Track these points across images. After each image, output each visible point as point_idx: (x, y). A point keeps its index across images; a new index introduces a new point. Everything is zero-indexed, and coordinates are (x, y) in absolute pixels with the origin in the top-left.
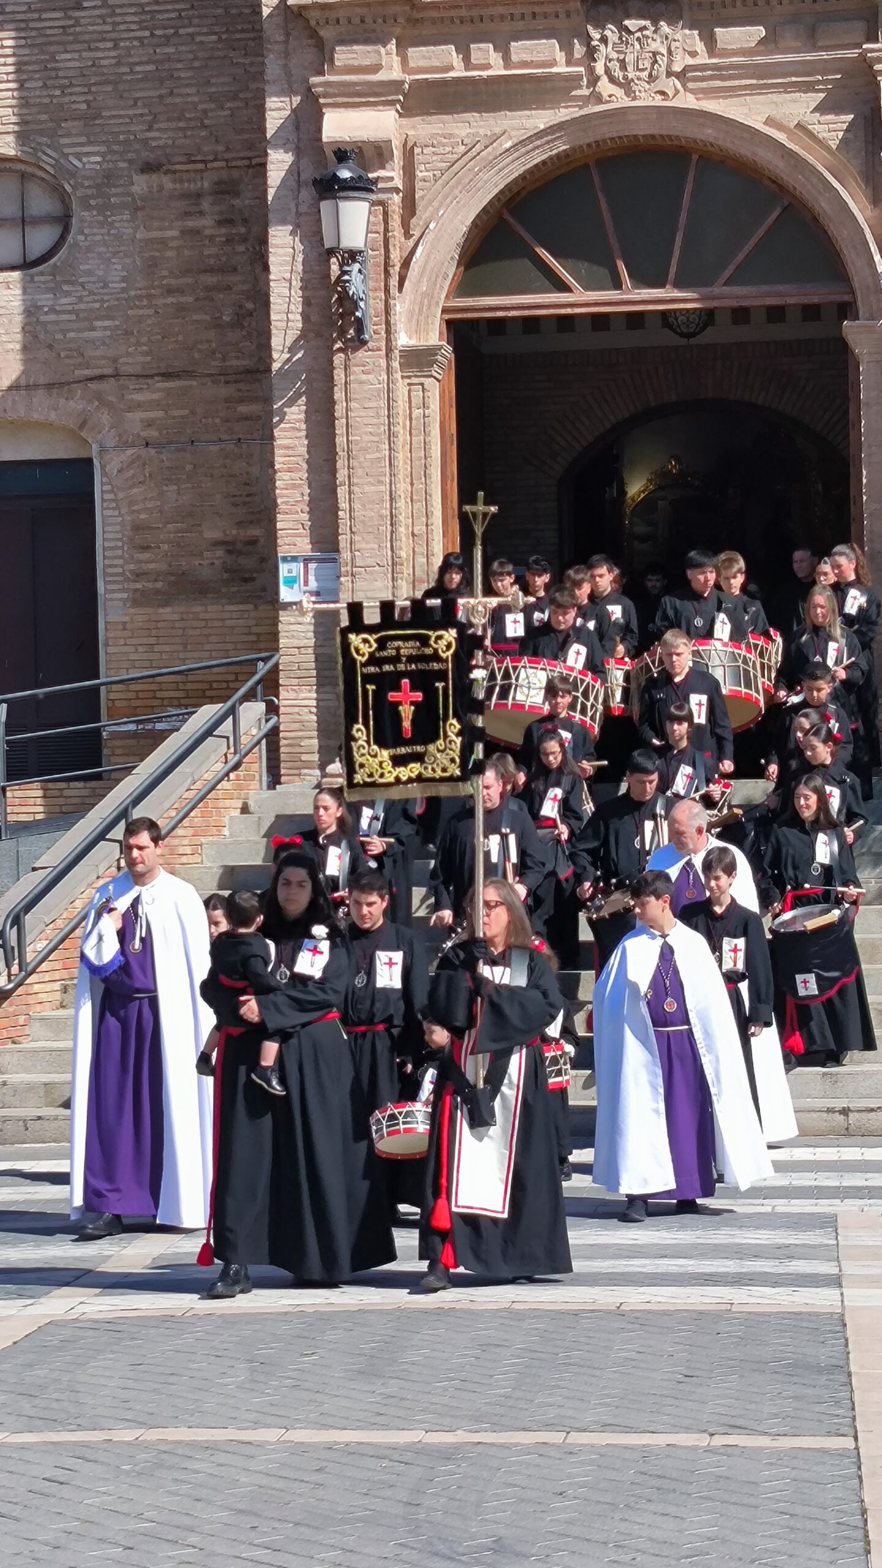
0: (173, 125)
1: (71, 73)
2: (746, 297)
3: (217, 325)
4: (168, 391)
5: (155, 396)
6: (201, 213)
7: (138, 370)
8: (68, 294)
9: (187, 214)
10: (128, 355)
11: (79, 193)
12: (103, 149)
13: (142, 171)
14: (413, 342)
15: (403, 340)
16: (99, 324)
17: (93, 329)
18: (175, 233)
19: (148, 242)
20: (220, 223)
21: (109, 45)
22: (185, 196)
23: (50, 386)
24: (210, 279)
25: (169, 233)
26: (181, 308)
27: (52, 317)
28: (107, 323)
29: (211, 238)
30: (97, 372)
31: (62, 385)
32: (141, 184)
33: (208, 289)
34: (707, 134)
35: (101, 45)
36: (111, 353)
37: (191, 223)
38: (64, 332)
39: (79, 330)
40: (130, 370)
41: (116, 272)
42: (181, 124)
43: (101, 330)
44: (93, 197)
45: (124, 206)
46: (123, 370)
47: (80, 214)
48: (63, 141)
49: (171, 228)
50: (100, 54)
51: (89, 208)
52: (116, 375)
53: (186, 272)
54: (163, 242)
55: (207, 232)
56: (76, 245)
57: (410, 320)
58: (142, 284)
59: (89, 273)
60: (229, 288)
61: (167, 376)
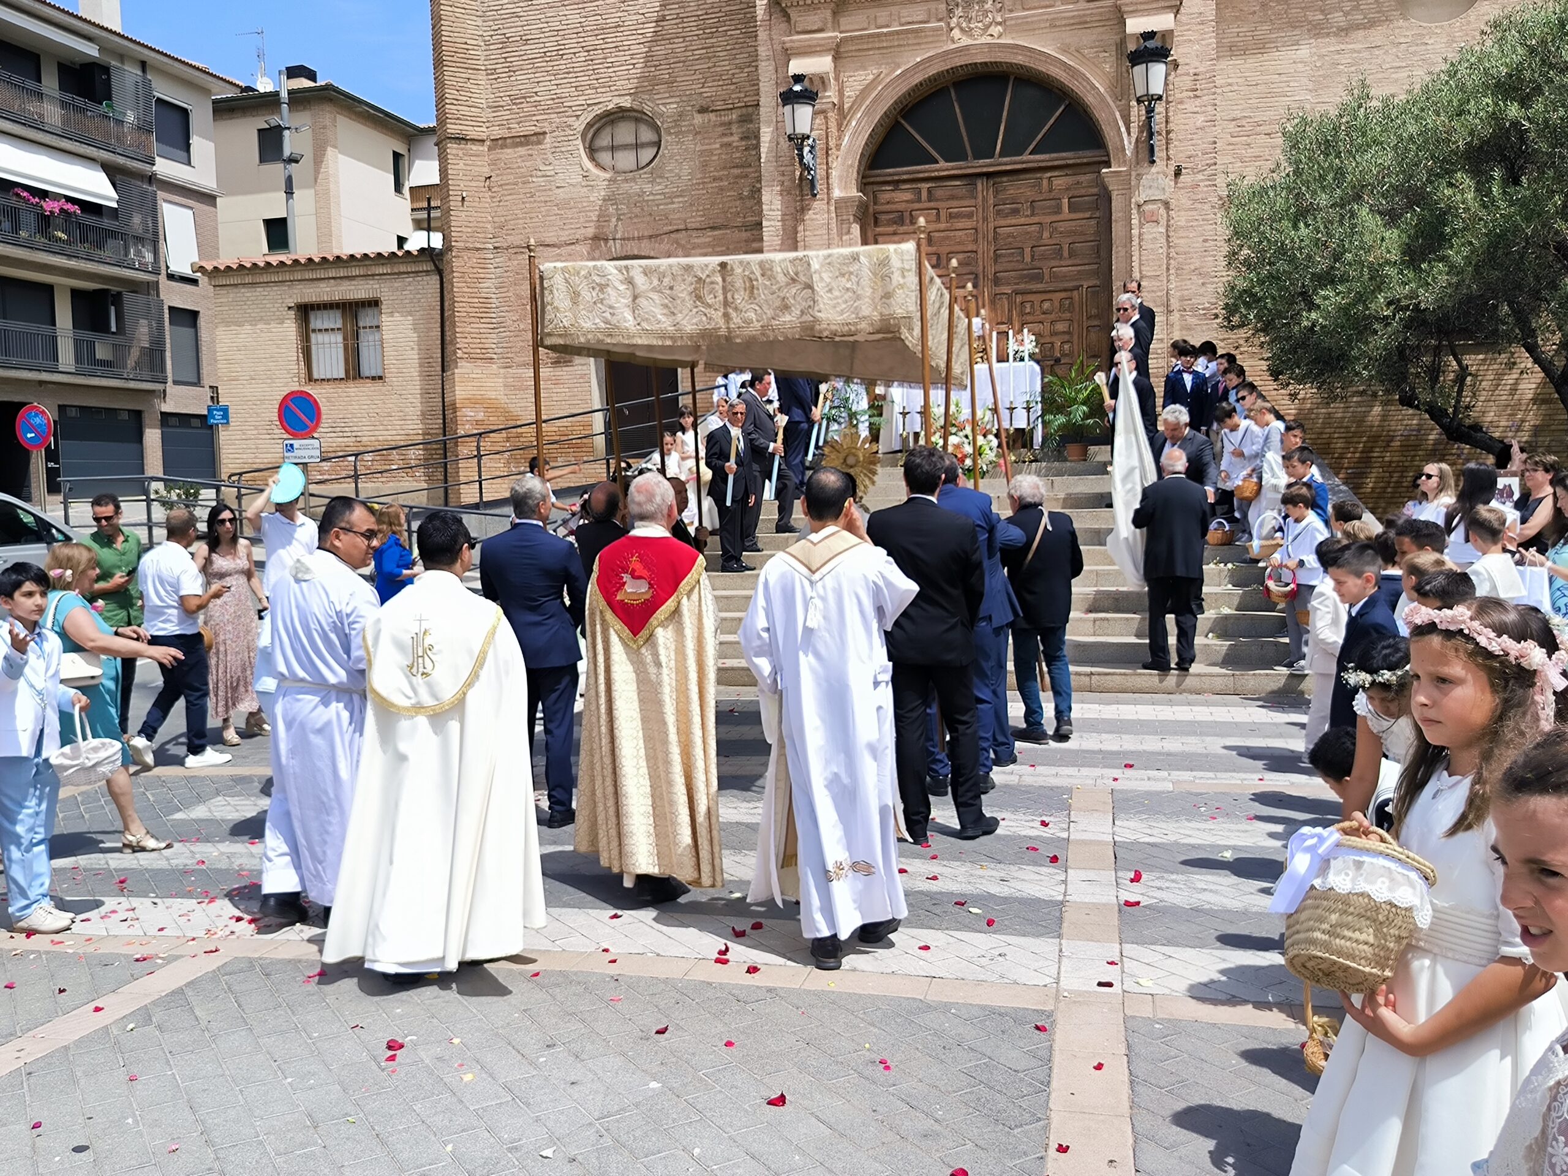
0: (716, 83)
1: (660, 58)
2: (1043, 161)
3: (741, 198)
4: (714, 238)
5: (707, 240)
6: (732, 134)
7: (698, 225)
8: (659, 184)
9: (724, 135)
10: (692, 217)
11: (665, 126)
12: (678, 100)
13: (699, 112)
14: (842, 195)
15: (837, 193)
16: (676, 200)
17: (673, 203)
18: (718, 146)
19: (702, 152)
20: (742, 139)
21: (681, 40)
22: (722, 124)
23: (651, 237)
24: (736, 171)
25: (714, 146)
26: (721, 189)
27: (651, 198)
28: (681, 199)
29: (737, 147)
30: (675, 227)
31: (657, 236)
32: (698, 119)
33: (737, 177)
34: (1019, 59)
35: (676, 41)
36: (683, 216)
37: (726, 140)
38: (658, 205)
39: (666, 204)
40: (694, 226)
41: (686, 169)
42: (721, 83)
43: (678, 201)
44: (672, 127)
45: (689, 131)
46: (689, 226)
47: (666, 138)
48: (656, 97)
49: (715, 143)
50: (675, 46)
51: (670, 134)
52: (686, 229)
53: (724, 168)
54: (711, 152)
55: (735, 144)
56: (664, 154)
57: (841, 181)
58: (699, 176)
59: (671, 171)
60: (746, 176)
61: (713, 228)
